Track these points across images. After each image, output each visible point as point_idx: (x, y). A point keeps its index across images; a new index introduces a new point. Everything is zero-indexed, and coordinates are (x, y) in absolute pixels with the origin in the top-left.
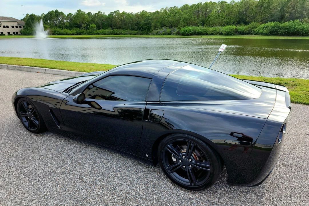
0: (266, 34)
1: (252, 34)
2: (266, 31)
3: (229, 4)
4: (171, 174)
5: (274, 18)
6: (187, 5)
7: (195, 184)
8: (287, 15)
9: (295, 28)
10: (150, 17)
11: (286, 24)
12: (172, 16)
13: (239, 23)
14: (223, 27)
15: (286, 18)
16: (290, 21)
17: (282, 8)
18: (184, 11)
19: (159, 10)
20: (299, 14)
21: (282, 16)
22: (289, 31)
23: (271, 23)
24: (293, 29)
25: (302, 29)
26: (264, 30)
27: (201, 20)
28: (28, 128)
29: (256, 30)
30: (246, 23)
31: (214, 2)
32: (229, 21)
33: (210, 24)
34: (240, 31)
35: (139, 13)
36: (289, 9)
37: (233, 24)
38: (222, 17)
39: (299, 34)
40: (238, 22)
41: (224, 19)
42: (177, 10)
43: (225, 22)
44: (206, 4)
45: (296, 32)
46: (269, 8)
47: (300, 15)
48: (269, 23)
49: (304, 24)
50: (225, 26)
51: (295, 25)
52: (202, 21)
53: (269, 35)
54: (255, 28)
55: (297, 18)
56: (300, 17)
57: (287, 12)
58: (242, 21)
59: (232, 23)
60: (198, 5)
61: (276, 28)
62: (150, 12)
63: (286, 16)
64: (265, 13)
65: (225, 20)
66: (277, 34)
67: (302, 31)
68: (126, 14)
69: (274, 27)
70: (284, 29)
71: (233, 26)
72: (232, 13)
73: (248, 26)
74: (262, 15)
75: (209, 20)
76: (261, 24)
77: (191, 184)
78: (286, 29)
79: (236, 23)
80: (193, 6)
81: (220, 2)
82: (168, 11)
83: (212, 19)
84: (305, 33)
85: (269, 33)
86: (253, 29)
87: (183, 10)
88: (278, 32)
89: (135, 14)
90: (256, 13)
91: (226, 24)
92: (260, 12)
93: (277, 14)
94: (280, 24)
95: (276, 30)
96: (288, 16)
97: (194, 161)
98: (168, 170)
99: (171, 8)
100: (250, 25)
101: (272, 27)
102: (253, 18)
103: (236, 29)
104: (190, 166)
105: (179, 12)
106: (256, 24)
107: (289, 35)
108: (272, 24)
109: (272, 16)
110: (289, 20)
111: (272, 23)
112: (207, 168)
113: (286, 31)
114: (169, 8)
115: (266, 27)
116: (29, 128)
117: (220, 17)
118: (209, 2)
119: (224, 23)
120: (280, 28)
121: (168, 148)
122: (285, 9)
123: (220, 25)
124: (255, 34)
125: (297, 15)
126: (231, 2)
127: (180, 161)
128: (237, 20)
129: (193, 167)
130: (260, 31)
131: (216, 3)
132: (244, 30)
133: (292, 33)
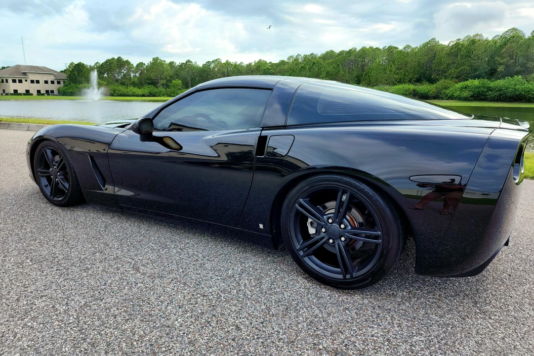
0: (466, 99)
1: (442, 99)
2: (466, 94)
3: (401, 51)
4: (306, 259)
5: (478, 73)
6: (332, 52)
7: (352, 276)
8: (501, 68)
9: (515, 89)
10: (270, 70)
11: (500, 83)
12: (307, 69)
13: (419, 81)
14: (393, 87)
15: (500, 73)
16: (506, 78)
17: (492, 57)
18: (327, 62)
19: (286, 60)
20: (521, 67)
21: (492, 69)
22: (506, 94)
23: (473, 80)
24: (512, 91)
25: (528, 91)
26: (463, 93)
27: (354, 75)
28: (50, 197)
29: (448, 91)
30: (432, 81)
31: (377, 48)
32: (402, 76)
33: (370, 81)
34: (421, 93)
35: (253, 64)
36: (504, 59)
37: (410, 81)
38: (391, 71)
39: (523, 99)
40: (417, 79)
41: (395, 73)
42: (316, 59)
43: (395, 78)
44: (364, 50)
45: (517, 96)
46: (470, 58)
47: (523, 69)
48: (470, 80)
49: (531, 82)
50: (395, 84)
51: (515, 85)
52: (357, 77)
53: (471, 101)
54: (446, 88)
55: (518, 73)
56: (524, 71)
57: (501, 64)
58: (424, 77)
59: (407, 81)
60: (350, 52)
61: (482, 89)
62: (271, 62)
63: (499, 70)
64: (463, 64)
65: (396, 76)
66: (485, 99)
67: (528, 95)
68: (232, 65)
69: (479, 87)
70: (497, 91)
71: (410, 85)
72: (406, 64)
73: (434, 86)
74: (458, 68)
75: (368, 76)
76: (456, 83)
77: (344, 277)
78: (500, 90)
79: (415, 81)
80: (342, 53)
81: (387, 48)
82: (300, 60)
83: (373, 73)
85: (471, 97)
86: (444, 91)
87: (325, 59)
88: (487, 95)
89: (247, 65)
90: (448, 64)
91: (398, 82)
92: (454, 63)
93: (484, 67)
94: (489, 82)
95: (483, 91)
96: (503, 70)
97: (350, 228)
98: (299, 250)
99: (305, 56)
100: (439, 84)
101: (477, 88)
102: (444, 74)
103: (414, 90)
104: (343, 239)
105: (318, 62)
106: (448, 81)
107: (505, 101)
108: (476, 82)
109: (476, 70)
110: (503, 77)
111: (476, 80)
112: (377, 237)
113: (500, 94)
114: (302, 56)
115: (466, 88)
116: (52, 197)
117: (387, 71)
118: (368, 47)
119: (394, 80)
120: (489, 90)
121: (301, 205)
122: (496, 58)
123: (387, 84)
124: (448, 99)
125: (518, 68)
126: (405, 48)
127: (323, 230)
128: (416, 76)
129: (348, 240)
130: (457, 94)
131: (380, 50)
132: (429, 92)
133: (510, 98)
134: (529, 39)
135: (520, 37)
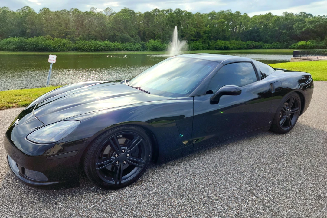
0: (13, 50)
2: (11, 47)
5: (15, 33)
8: (28, 31)
9: (41, 44)
11: (31, 40)
15: (28, 34)
16: (35, 37)
17: (20, 23)
20: (40, 31)
21: (23, 31)
22: (37, 47)
23: (13, 38)
24: (40, 45)
25: (49, 45)
26: (9, 45)
36: (28, 25)
39: (48, 50)
45: (44, 48)
48: (11, 38)
49: (49, 40)
53: (17, 51)
55: (40, 34)
56: (42, 33)
57: (28, 28)
61: (22, 44)
63: (28, 32)
64: (3, 26)
66: (25, 50)
67: (50, 47)
69: (20, 43)
70: (32, 45)
76: (2, 39)
78: (33, 44)
84: (53, 49)
85: (16, 48)
88: (26, 48)
93: (18, 30)
94: (25, 39)
95: (23, 45)
96: (30, 32)
101: (18, 43)
107: (38, 51)
108: (16, 39)
109: (12, 31)
113: (34, 47)
115: (10, 42)
120: (26, 44)
122: (23, 24)
125: (38, 32)
130: (5, 46)
133: (40, 49)
134: (39, 14)
135: (34, 13)
